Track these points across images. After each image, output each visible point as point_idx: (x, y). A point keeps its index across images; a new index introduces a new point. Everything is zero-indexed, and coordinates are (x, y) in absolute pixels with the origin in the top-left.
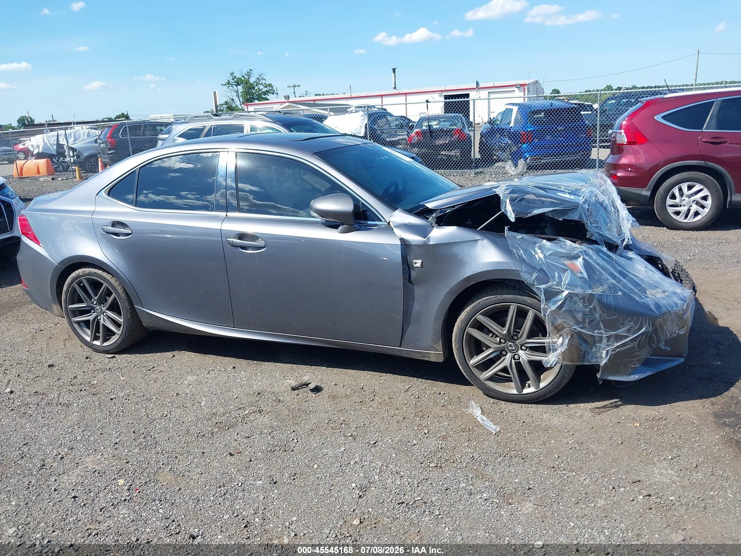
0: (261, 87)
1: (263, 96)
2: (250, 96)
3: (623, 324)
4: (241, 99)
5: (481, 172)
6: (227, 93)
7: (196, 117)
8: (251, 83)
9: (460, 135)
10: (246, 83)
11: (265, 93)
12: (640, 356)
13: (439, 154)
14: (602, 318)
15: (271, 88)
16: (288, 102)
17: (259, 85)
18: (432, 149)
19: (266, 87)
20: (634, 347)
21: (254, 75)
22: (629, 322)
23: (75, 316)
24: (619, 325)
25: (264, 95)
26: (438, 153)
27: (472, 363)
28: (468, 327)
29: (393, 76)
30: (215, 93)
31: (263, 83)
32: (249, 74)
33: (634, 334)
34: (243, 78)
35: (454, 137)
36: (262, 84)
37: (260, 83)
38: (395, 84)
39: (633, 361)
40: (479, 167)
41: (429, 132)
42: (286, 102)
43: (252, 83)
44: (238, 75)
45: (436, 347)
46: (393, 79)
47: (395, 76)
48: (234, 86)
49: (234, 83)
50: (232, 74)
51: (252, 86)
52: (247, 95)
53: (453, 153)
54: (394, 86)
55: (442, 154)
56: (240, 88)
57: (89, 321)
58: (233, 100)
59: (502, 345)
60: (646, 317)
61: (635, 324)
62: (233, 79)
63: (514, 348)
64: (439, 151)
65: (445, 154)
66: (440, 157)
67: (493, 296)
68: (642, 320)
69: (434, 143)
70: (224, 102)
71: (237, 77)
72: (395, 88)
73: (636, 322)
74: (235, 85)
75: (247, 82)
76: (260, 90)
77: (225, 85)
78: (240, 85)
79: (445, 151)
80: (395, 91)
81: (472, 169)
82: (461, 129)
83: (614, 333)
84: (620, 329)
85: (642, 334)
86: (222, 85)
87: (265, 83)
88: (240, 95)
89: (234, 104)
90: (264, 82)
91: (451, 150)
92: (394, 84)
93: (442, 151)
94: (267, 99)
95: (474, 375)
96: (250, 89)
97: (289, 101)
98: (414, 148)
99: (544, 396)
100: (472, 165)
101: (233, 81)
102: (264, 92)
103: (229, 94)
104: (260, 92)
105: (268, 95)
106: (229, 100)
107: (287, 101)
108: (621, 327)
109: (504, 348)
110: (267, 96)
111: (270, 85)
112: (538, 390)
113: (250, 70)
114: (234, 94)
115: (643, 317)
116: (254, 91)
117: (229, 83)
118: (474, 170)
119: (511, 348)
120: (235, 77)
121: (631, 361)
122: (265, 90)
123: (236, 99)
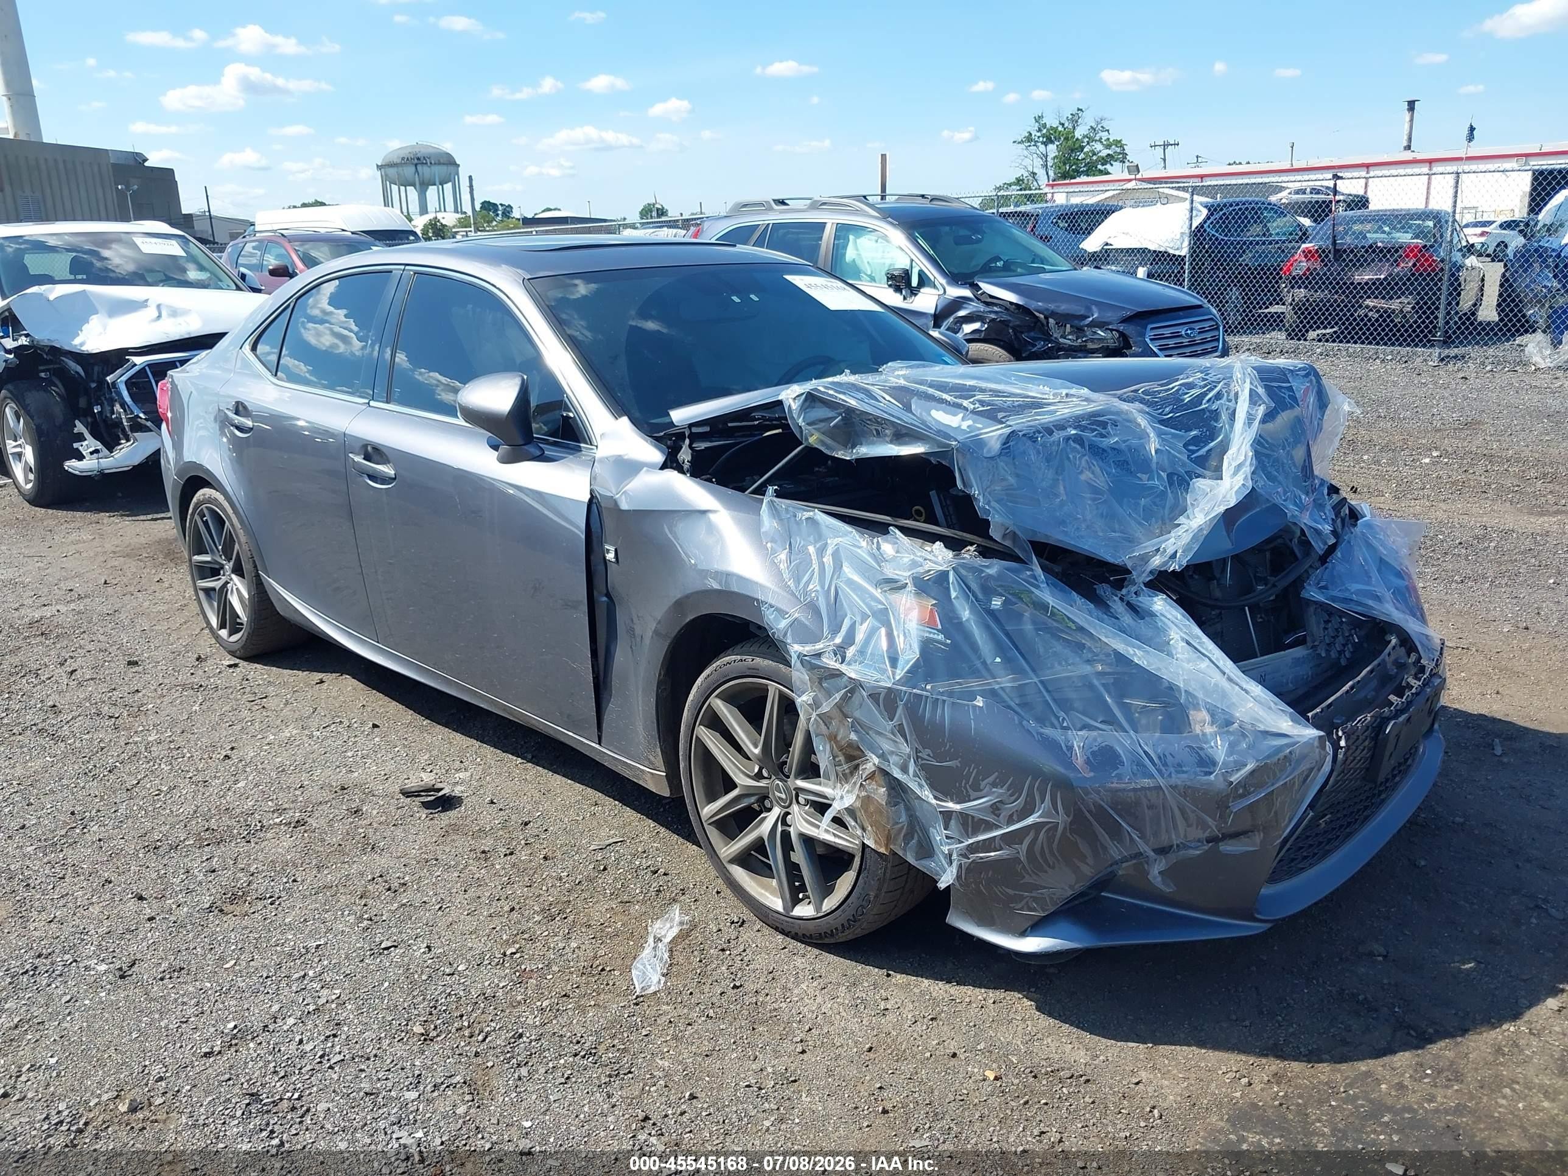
0: (1098, 147)
1: (1100, 167)
2: (1070, 167)
3: (976, 788)
4: (1051, 173)
5: (1456, 357)
6: (1023, 160)
7: (745, 206)
8: (1077, 139)
9: (1418, 260)
10: (1066, 139)
11: (1105, 161)
12: (1045, 888)
13: (1360, 306)
14: (923, 759)
15: (1118, 150)
16: (1135, 179)
17: (1093, 143)
18: (1344, 292)
19: (1108, 147)
20: (1017, 860)
21: (1086, 120)
22: (994, 785)
23: (202, 578)
24: (965, 788)
25: (1103, 165)
26: (1357, 302)
27: (707, 814)
28: (697, 723)
29: (1408, 118)
30: (884, 156)
31: (1104, 139)
32: (1075, 120)
33: (1010, 821)
34: (1060, 128)
35: (1402, 265)
36: (1100, 141)
37: (1097, 138)
38: (1410, 139)
39: (1022, 898)
40: (1453, 342)
41: (1332, 251)
42: (1130, 180)
43: (1080, 138)
44: (1051, 121)
45: (651, 757)
46: (1407, 126)
47: (1412, 120)
48: (1039, 144)
49: (1041, 139)
50: (1038, 119)
51: (1077, 146)
52: (1065, 164)
53: (1395, 305)
54: (1405, 144)
55: (1367, 307)
56: (1052, 150)
57: (214, 589)
58: (1034, 174)
59: (763, 783)
60: (1045, 782)
61: (1011, 795)
62: (1040, 130)
63: (783, 796)
64: (1361, 297)
65: (1375, 307)
66: (1362, 312)
67: (739, 657)
68: (1031, 787)
69: (1349, 279)
70: (1014, 180)
71: (1048, 126)
72: (1408, 147)
73: (1015, 790)
74: (1043, 143)
75: (1068, 136)
76: (1094, 154)
77: (1022, 142)
78: (1052, 142)
79: (1376, 297)
80: (1408, 156)
81: (1433, 346)
82: (1432, 246)
83: (957, 807)
84: (970, 801)
85: (1036, 826)
86: (1014, 142)
87: (1108, 139)
88: (1050, 164)
89: (1035, 183)
90: (1104, 135)
91: (1391, 298)
92: (1406, 137)
93: (1369, 297)
94: (1108, 173)
95: (710, 842)
96: (1072, 151)
97: (1139, 176)
98: (1300, 287)
99: (832, 935)
100: (1434, 336)
101: (1039, 134)
102: (1103, 158)
103: (1027, 162)
104: (1095, 158)
105: (1112, 165)
106: (1026, 174)
107: (1133, 177)
108: (973, 794)
109: (766, 791)
110: (1108, 167)
111: (1118, 143)
112: (820, 915)
113: (1079, 110)
114: (1038, 162)
115: (1035, 779)
116: (1082, 156)
117: (1029, 138)
118: (1438, 350)
119: (779, 795)
120: (1045, 125)
121: (1020, 898)
122: (1105, 153)
123: (1041, 173)
